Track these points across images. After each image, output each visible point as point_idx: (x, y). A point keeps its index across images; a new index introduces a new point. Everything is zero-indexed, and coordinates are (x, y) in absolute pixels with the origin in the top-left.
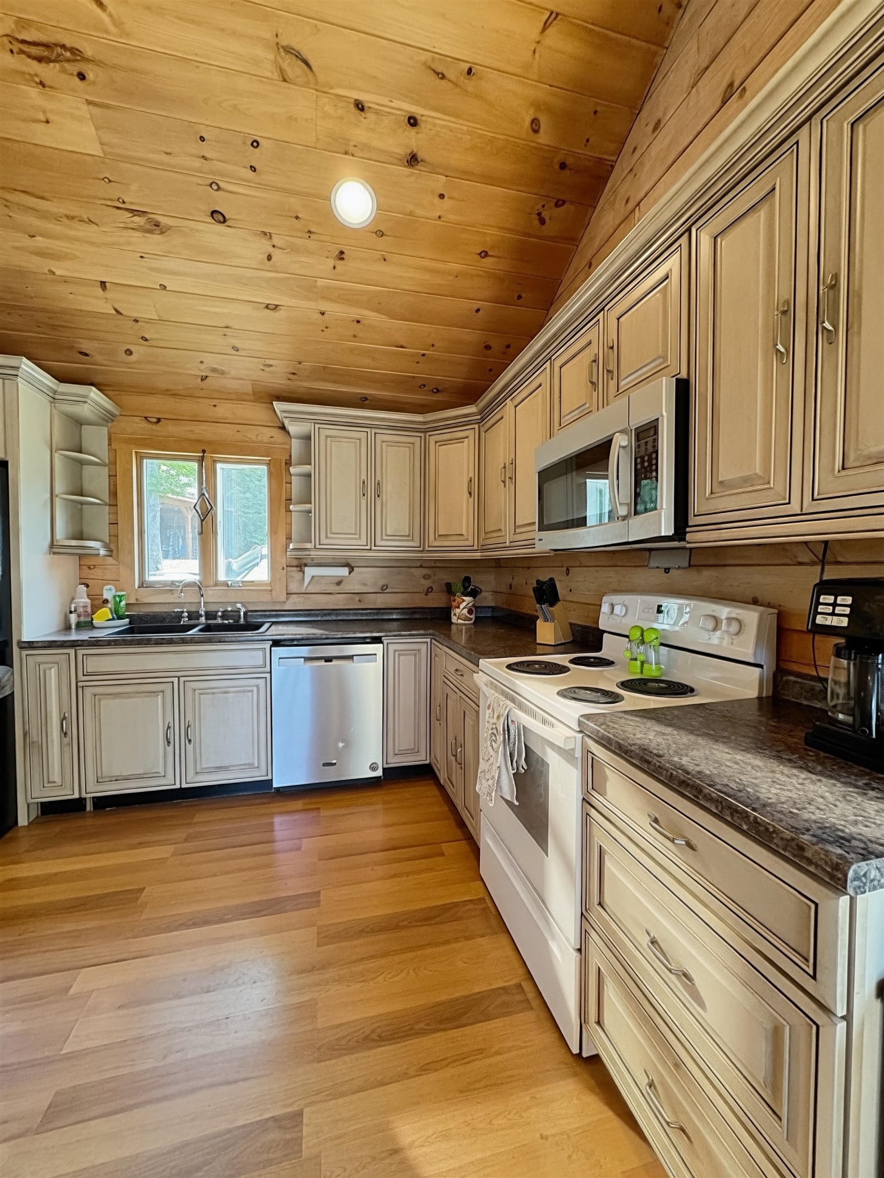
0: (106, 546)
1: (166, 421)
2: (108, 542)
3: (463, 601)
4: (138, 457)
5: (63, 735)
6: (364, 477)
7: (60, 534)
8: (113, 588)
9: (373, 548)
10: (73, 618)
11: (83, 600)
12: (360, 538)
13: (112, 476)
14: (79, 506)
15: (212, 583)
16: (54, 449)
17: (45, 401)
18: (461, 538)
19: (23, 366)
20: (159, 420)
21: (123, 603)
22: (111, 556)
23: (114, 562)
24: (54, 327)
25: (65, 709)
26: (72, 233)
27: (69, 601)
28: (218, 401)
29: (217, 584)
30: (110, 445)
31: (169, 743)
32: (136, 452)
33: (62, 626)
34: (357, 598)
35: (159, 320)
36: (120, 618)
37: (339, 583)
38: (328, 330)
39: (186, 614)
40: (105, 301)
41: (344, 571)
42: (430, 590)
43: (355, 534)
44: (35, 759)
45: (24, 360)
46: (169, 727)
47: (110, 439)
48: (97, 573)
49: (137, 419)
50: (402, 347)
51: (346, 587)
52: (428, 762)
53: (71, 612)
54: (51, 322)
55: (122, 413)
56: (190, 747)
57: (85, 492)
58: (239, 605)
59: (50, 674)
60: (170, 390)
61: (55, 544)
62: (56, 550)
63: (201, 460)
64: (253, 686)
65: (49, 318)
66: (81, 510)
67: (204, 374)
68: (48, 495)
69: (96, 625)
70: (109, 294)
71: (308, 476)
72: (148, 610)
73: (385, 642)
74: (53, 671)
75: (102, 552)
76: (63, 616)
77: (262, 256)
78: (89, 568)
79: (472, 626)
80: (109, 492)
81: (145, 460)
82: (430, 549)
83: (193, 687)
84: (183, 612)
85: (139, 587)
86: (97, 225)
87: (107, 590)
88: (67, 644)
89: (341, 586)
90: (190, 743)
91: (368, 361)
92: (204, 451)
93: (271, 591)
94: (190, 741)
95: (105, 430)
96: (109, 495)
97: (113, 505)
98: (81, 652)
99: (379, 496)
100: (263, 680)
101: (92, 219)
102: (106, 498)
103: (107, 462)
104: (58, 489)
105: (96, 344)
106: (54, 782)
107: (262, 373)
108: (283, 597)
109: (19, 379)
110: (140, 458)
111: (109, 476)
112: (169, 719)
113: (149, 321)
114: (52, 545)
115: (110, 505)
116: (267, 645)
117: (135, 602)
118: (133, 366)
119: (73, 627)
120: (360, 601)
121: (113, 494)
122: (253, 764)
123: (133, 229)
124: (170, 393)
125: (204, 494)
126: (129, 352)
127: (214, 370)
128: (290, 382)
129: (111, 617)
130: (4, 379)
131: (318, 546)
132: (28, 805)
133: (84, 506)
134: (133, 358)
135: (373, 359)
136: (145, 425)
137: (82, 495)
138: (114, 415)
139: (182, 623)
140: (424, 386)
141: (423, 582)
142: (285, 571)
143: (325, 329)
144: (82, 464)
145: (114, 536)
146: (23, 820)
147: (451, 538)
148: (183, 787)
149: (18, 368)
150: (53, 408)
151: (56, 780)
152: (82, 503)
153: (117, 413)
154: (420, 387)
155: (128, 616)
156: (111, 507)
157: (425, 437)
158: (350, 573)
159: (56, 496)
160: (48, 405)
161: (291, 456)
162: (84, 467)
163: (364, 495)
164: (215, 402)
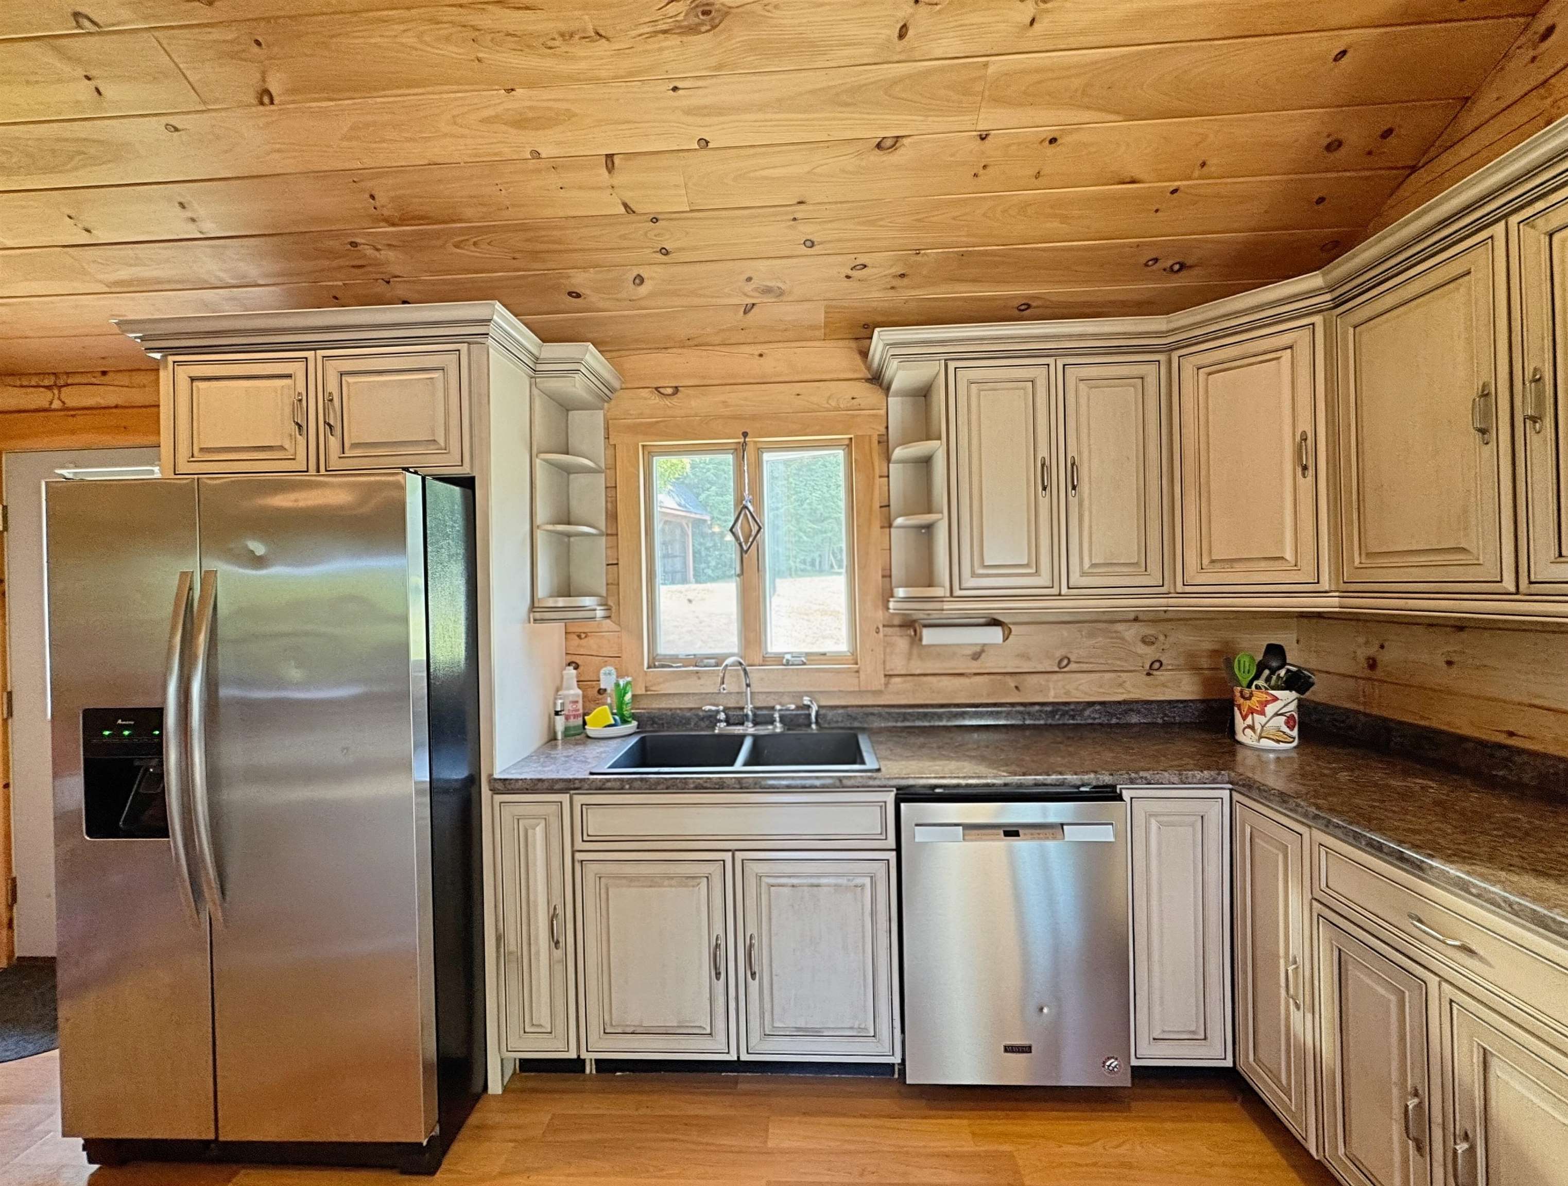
0: (605, 604)
1: (691, 391)
2: (605, 595)
3: (1276, 699)
4: (646, 453)
5: (553, 945)
6: (1043, 452)
7: (542, 591)
8: (614, 671)
9: (1064, 590)
10: (560, 723)
11: (572, 692)
12: (1037, 573)
13: (611, 488)
14: (566, 540)
15: (758, 659)
16: (535, 451)
17: (522, 376)
18: (1277, 565)
19: (495, 317)
20: (676, 389)
21: (628, 697)
22: (608, 617)
23: (614, 627)
24: (535, 255)
25: (557, 900)
26: (565, 68)
27: (551, 693)
28: (766, 346)
29: (765, 661)
30: (607, 438)
31: (718, 975)
32: (643, 446)
33: (545, 739)
34: (1011, 682)
35: (692, 211)
36: (624, 721)
37: (976, 656)
38: (990, 170)
39: (722, 716)
40: (611, 191)
41: (995, 635)
42: (1157, 665)
43: (1027, 566)
44: (513, 984)
45: (498, 306)
46: (717, 946)
47: (607, 429)
48: (591, 644)
49: (644, 393)
50: (1133, 182)
51: (989, 663)
52: (1229, 1063)
53: (557, 713)
54: (530, 246)
55: (624, 386)
56: (754, 985)
57: (572, 519)
58: (806, 701)
59: (534, 834)
60: (693, 338)
61: (536, 605)
62: (538, 616)
63: (740, 450)
64: (863, 875)
65: (527, 240)
66: (568, 545)
67: (750, 301)
68: (528, 527)
69: (591, 734)
70: (619, 179)
71: (926, 462)
72: (663, 705)
73: (1126, 795)
74: (540, 830)
75: (600, 613)
76: (546, 719)
77: (886, 31)
78: (579, 636)
79: (1294, 755)
80: (607, 513)
81: (655, 458)
82: (1188, 589)
83: (757, 871)
84: (718, 712)
85: (649, 667)
86: (608, 39)
87: (605, 674)
88: (557, 787)
89: (979, 661)
90: (753, 978)
91: (1054, 225)
92: (745, 435)
93: (857, 672)
94: (753, 975)
95: (599, 416)
96: (606, 519)
97: (612, 535)
98: (579, 799)
99: (1074, 488)
100: (883, 865)
101: (602, 32)
102: (603, 525)
103: (603, 466)
104: (540, 518)
105: (591, 274)
106: (540, 1026)
107: (846, 284)
108: (878, 682)
109: (490, 341)
110: (650, 453)
111: (606, 488)
112: (718, 930)
113: (675, 216)
114: (533, 607)
115: (607, 535)
116: (890, 797)
117: (643, 692)
118: (643, 303)
119: (560, 736)
120: (1017, 687)
121: (612, 516)
122: (866, 1029)
123: (665, 32)
124: (695, 343)
125: (746, 507)
126: (639, 280)
127: (767, 291)
128: (892, 293)
129: (613, 722)
130: (469, 343)
131: (958, 592)
132: (502, 1060)
133: (572, 539)
134: (643, 290)
135: (1064, 219)
136: (656, 400)
137: (569, 523)
138: (612, 390)
139: (717, 731)
140: (1156, 260)
141: (1142, 649)
142: (881, 634)
143: (981, 172)
144: (569, 473)
145: (614, 585)
146: (495, 1086)
147: (1238, 566)
148: (743, 1058)
149: (489, 321)
150: (534, 386)
151: (542, 1022)
152: (569, 535)
153: (616, 384)
154: (1146, 265)
155: (634, 717)
156: (609, 538)
157: (1170, 362)
158: (1006, 639)
159: (538, 527)
160: (527, 381)
161: (887, 428)
162: (572, 476)
163: (1044, 489)
164: (760, 349)
